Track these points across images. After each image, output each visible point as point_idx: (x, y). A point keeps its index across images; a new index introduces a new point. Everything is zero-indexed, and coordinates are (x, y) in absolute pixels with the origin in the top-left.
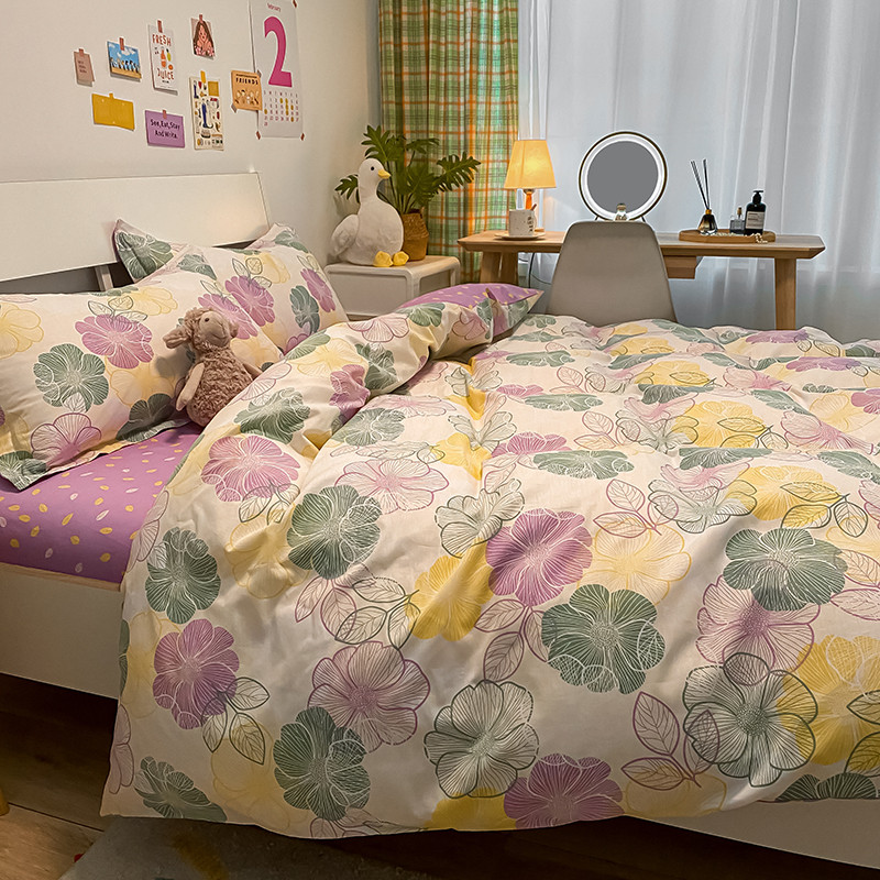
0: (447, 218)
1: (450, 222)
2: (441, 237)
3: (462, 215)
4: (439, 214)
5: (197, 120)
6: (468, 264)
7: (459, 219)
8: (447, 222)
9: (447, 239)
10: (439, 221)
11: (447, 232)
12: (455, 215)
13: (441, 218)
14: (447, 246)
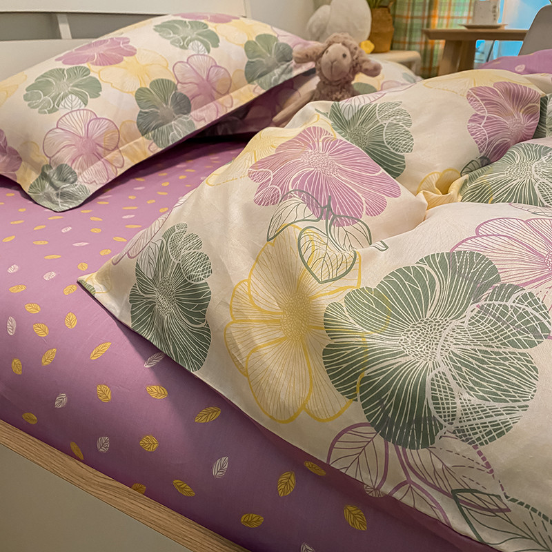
0: (412, 18)
1: (415, 21)
2: (405, 35)
3: (426, 14)
4: (405, 14)
6: (428, 59)
7: (423, 18)
8: (412, 22)
9: (411, 36)
10: (404, 21)
11: (411, 30)
12: (420, 14)
13: (407, 17)
14: (410, 43)
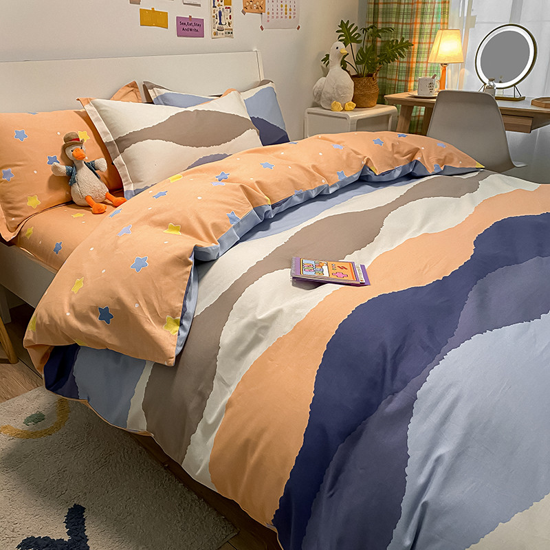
5: (214, 21)
